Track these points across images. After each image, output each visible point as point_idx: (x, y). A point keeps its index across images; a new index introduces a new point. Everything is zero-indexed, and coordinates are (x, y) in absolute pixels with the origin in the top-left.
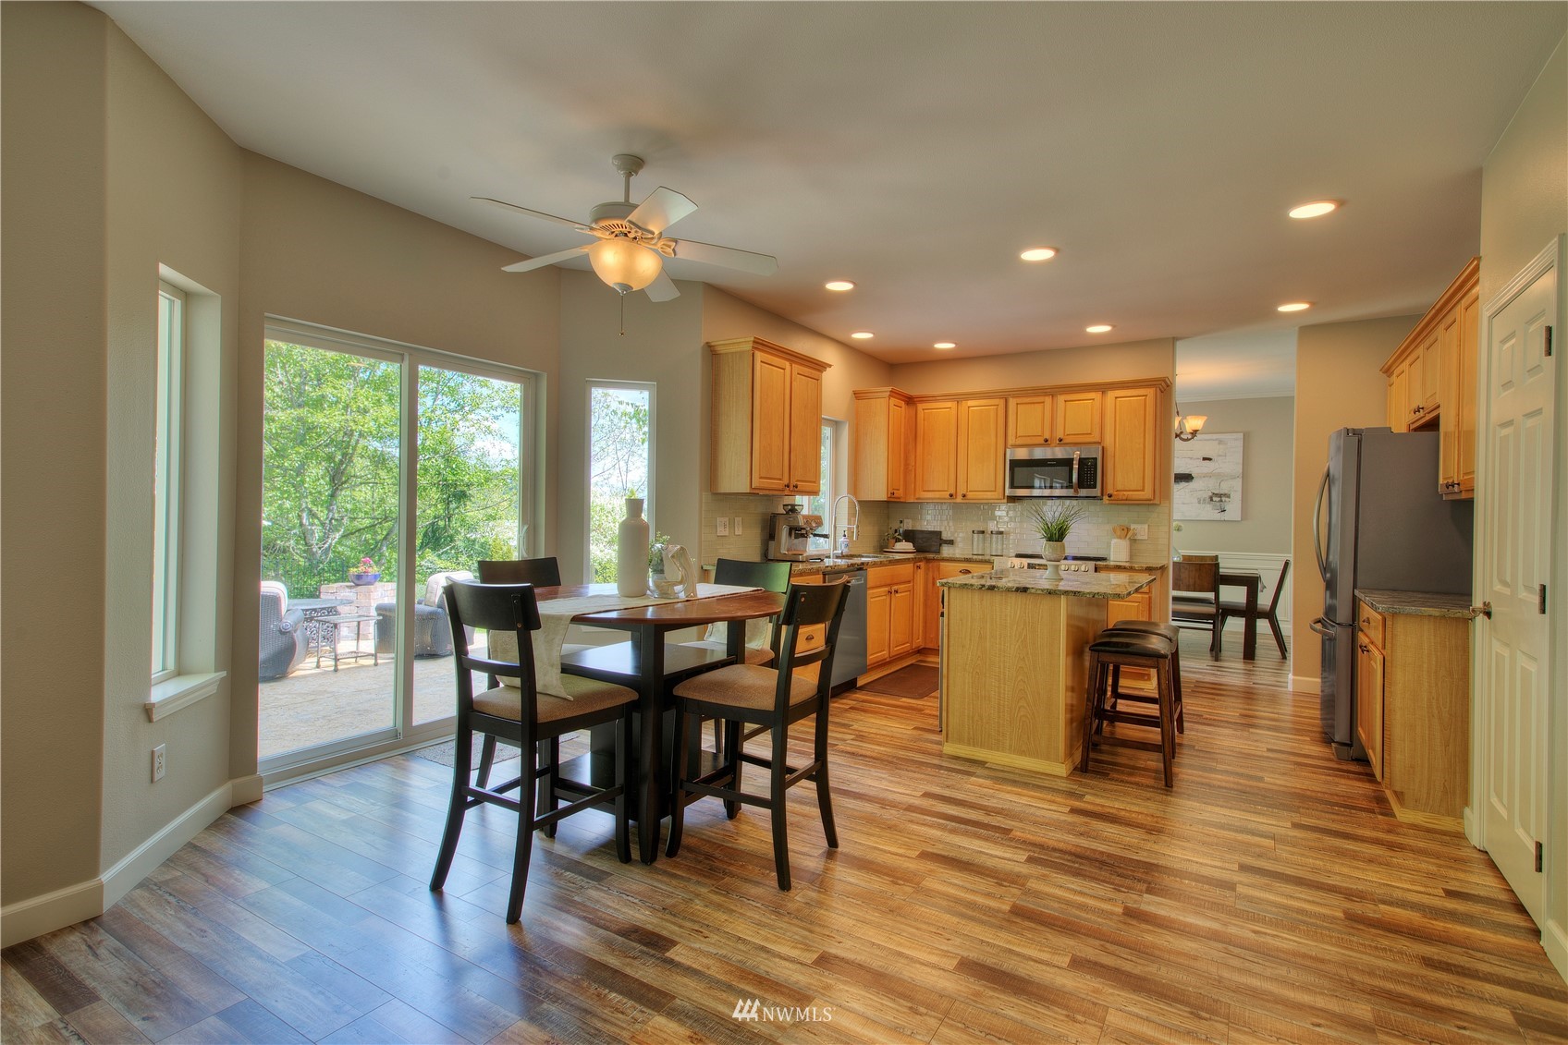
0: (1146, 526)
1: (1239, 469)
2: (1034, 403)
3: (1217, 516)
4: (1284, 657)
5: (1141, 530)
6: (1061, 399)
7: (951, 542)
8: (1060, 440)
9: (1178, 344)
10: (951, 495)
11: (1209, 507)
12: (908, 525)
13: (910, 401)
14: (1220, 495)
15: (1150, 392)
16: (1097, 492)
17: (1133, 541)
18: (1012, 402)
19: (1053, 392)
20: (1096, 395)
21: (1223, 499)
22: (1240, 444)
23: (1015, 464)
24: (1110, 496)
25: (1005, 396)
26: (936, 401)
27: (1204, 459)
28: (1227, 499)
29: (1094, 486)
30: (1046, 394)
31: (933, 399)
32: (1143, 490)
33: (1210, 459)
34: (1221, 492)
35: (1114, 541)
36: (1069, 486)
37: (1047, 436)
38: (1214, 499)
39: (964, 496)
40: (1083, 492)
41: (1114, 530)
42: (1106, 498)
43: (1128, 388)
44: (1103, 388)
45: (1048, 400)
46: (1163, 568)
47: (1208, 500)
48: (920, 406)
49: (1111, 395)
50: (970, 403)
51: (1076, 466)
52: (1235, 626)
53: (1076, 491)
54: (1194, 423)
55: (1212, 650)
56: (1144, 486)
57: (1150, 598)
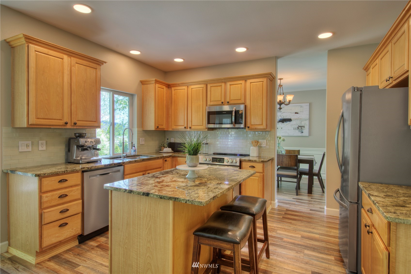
0: (265, 141)
1: (308, 117)
2: (217, 86)
3: (300, 134)
4: (323, 192)
5: (264, 143)
6: (228, 84)
8: (228, 102)
10: (185, 128)
11: (297, 131)
12: (172, 140)
13: (169, 86)
14: (301, 127)
15: (265, 80)
16: (242, 126)
17: (260, 147)
18: (209, 86)
19: (225, 81)
20: (243, 82)
21: (302, 128)
22: (308, 107)
23: (210, 113)
24: (248, 127)
25: (206, 83)
26: (180, 86)
27: (296, 113)
28: (304, 128)
29: (241, 123)
30: (222, 82)
31: (178, 85)
32: (262, 125)
33: (297, 113)
34: (302, 125)
35: (252, 148)
36: (232, 123)
37: (223, 101)
38: (299, 128)
39: (190, 128)
40: (237, 126)
41: (252, 142)
42: (247, 128)
43: (256, 78)
44: (245, 78)
45: (223, 85)
46: (272, 160)
47: (297, 128)
48: (173, 89)
49: (249, 81)
50: (192, 87)
51: (234, 114)
52: (305, 178)
53: (234, 125)
54: (289, 98)
55: (296, 189)
56: (262, 123)
57: (263, 175)
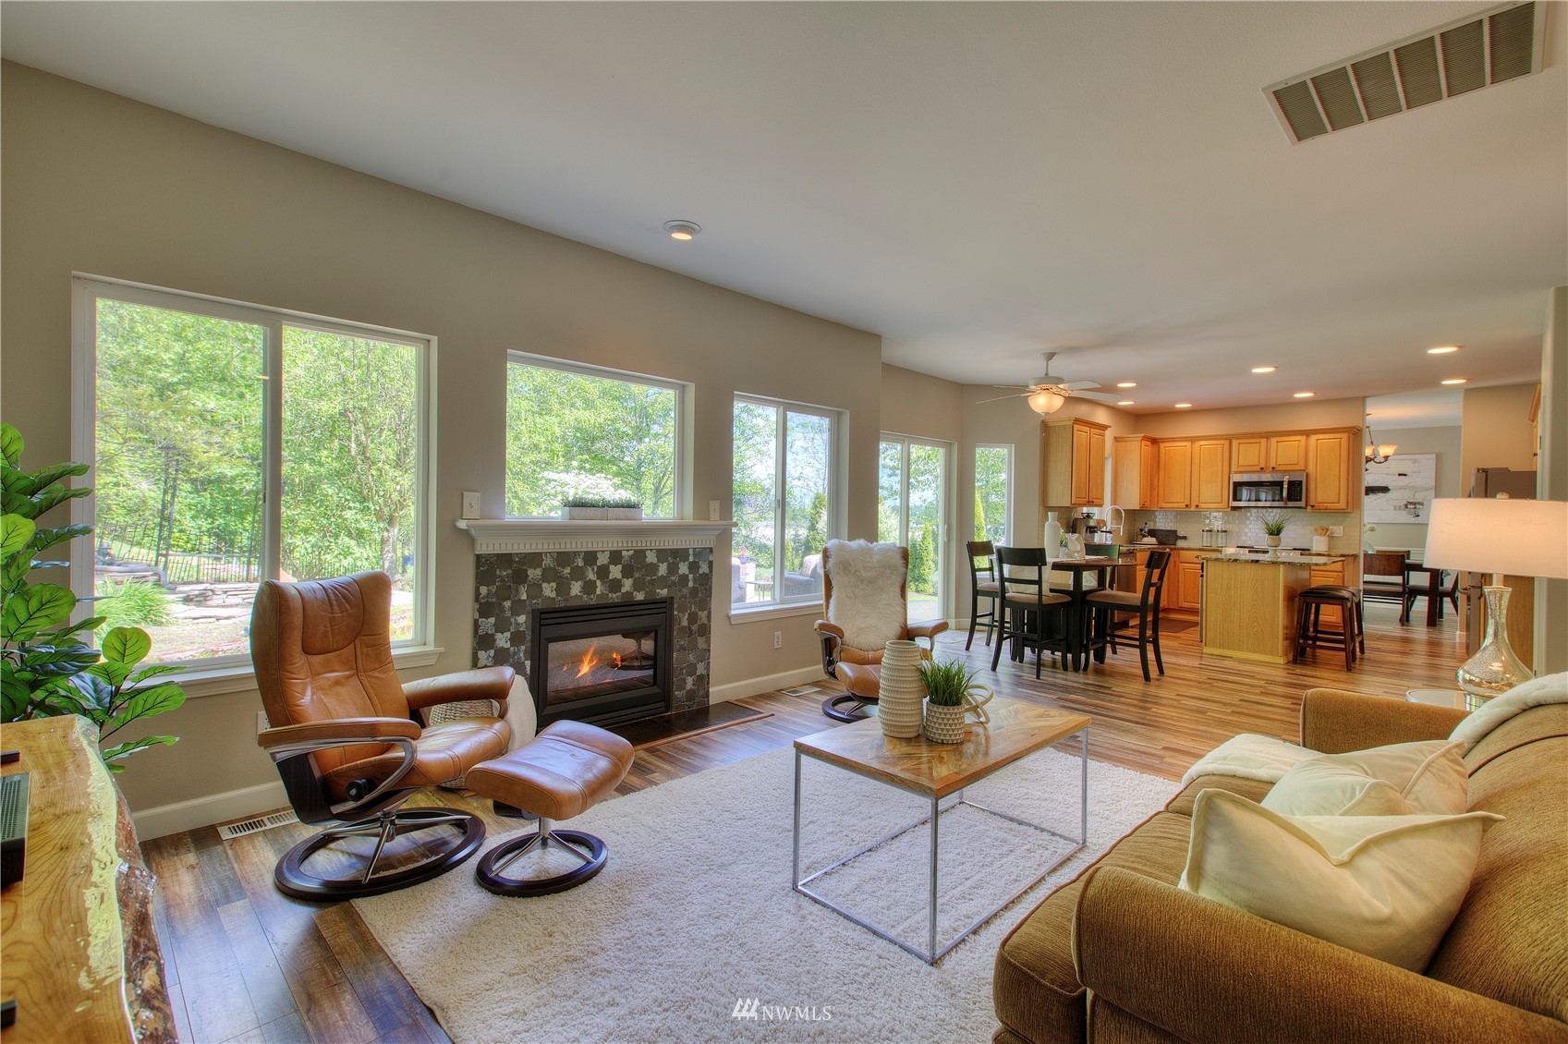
0: (1342, 528)
1: (1432, 483)
2: (1252, 443)
3: (1411, 519)
5: (1338, 530)
6: (1274, 440)
7: (1185, 538)
8: (1273, 468)
9: (1368, 399)
10: (1187, 506)
11: (1404, 513)
12: (1151, 526)
13: (1154, 441)
14: (1414, 504)
15: (1344, 436)
16: (1302, 503)
17: (1331, 537)
18: (1235, 443)
19: (1268, 436)
20: (1302, 438)
21: (1418, 506)
22: (1432, 463)
23: (1238, 485)
24: (1313, 506)
25: (1230, 439)
26: (1175, 441)
27: (1400, 475)
28: (1421, 507)
29: (1300, 500)
30: (1262, 437)
31: (1173, 440)
32: (1339, 503)
33: (1405, 475)
34: (1416, 501)
35: (1316, 538)
36: (1281, 499)
37: (1263, 465)
38: (1409, 506)
39: (1197, 506)
40: (1290, 504)
41: (1316, 530)
42: (1309, 508)
43: (1327, 433)
44: (1308, 433)
45: (1263, 441)
46: (1355, 557)
47: (1404, 507)
48: (1162, 445)
49: (1313, 438)
50: (1202, 443)
51: (1285, 486)
52: (1421, 604)
53: (1286, 503)
54: (1385, 450)
55: (1400, 620)
56: (1339, 499)
57: (1344, 575)
